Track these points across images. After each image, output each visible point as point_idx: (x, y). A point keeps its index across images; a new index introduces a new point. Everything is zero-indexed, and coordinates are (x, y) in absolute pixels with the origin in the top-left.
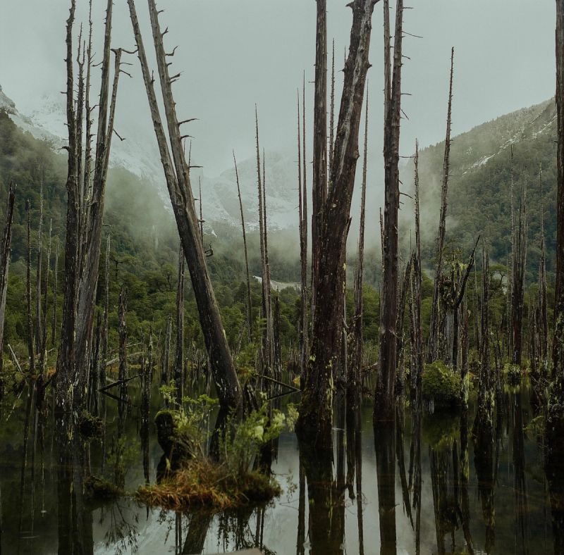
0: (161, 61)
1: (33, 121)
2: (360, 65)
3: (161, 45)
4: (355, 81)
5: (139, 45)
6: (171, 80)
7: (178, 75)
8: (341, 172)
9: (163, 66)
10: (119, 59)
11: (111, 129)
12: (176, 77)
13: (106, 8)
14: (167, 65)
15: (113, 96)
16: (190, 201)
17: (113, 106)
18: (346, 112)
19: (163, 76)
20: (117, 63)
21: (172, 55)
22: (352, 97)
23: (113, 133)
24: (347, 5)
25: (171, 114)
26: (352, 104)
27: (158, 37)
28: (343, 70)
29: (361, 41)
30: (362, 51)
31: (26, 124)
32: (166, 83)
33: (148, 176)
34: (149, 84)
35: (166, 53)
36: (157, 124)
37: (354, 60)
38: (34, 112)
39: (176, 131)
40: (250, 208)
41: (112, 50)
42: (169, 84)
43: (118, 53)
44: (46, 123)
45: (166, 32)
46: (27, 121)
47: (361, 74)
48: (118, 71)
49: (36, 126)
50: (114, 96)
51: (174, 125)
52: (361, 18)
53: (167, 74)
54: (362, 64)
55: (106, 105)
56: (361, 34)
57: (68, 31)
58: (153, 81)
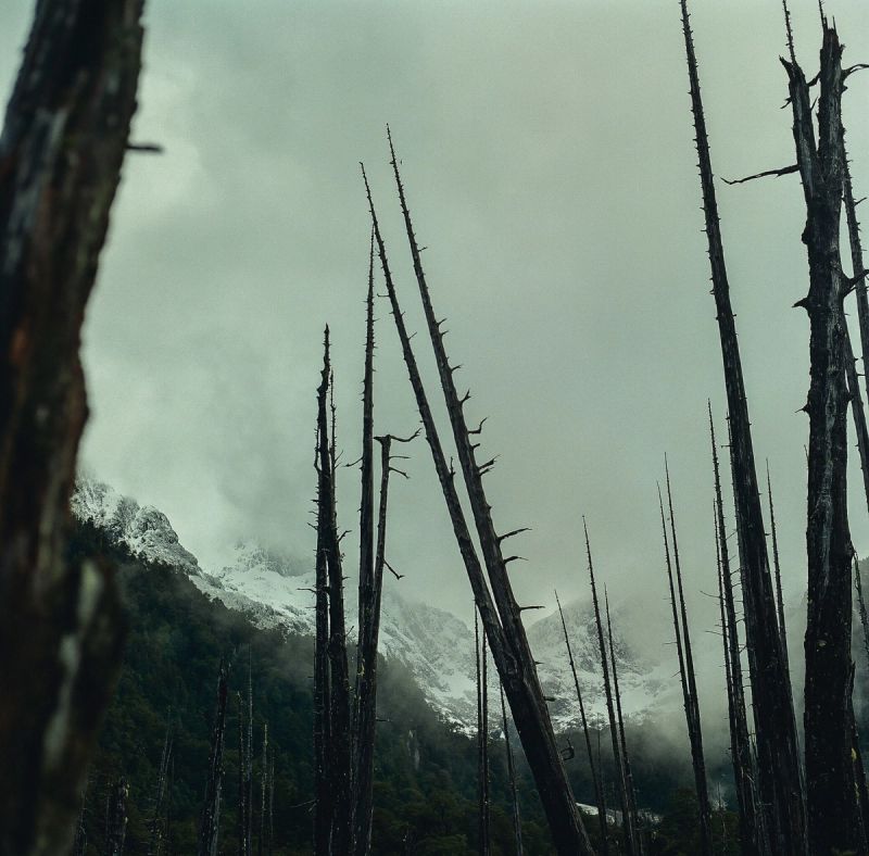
0: (463, 442)
1: (223, 582)
2: (834, 396)
3: (461, 418)
4: (830, 423)
5: (427, 420)
6: (481, 471)
7: (492, 463)
8: (827, 581)
9: (466, 451)
10: (388, 451)
11: (381, 561)
12: (488, 464)
13: (364, 378)
14: (472, 448)
15: (381, 509)
16: (529, 665)
17: (382, 526)
18: (821, 477)
19: (468, 466)
20: (386, 458)
21: (479, 432)
22: (828, 451)
23: (385, 567)
24: (796, 305)
25: (484, 524)
26: (830, 464)
27: (455, 407)
28: (804, 409)
29: (830, 358)
30: (835, 373)
31: (213, 589)
32: (473, 477)
33: (397, 653)
34: (447, 479)
35: (469, 430)
36: (465, 543)
37: (823, 388)
38: (225, 569)
39: (495, 551)
40: (557, 693)
41: (376, 438)
42: (478, 477)
43: (386, 442)
44: (242, 584)
45: (467, 397)
46: (215, 583)
47: (839, 411)
48: (386, 469)
49: (228, 590)
50: (383, 510)
51: (491, 542)
52: (826, 322)
53: (474, 462)
54: (839, 393)
55: (371, 524)
56: (829, 346)
57: (320, 405)
58: (453, 474)
